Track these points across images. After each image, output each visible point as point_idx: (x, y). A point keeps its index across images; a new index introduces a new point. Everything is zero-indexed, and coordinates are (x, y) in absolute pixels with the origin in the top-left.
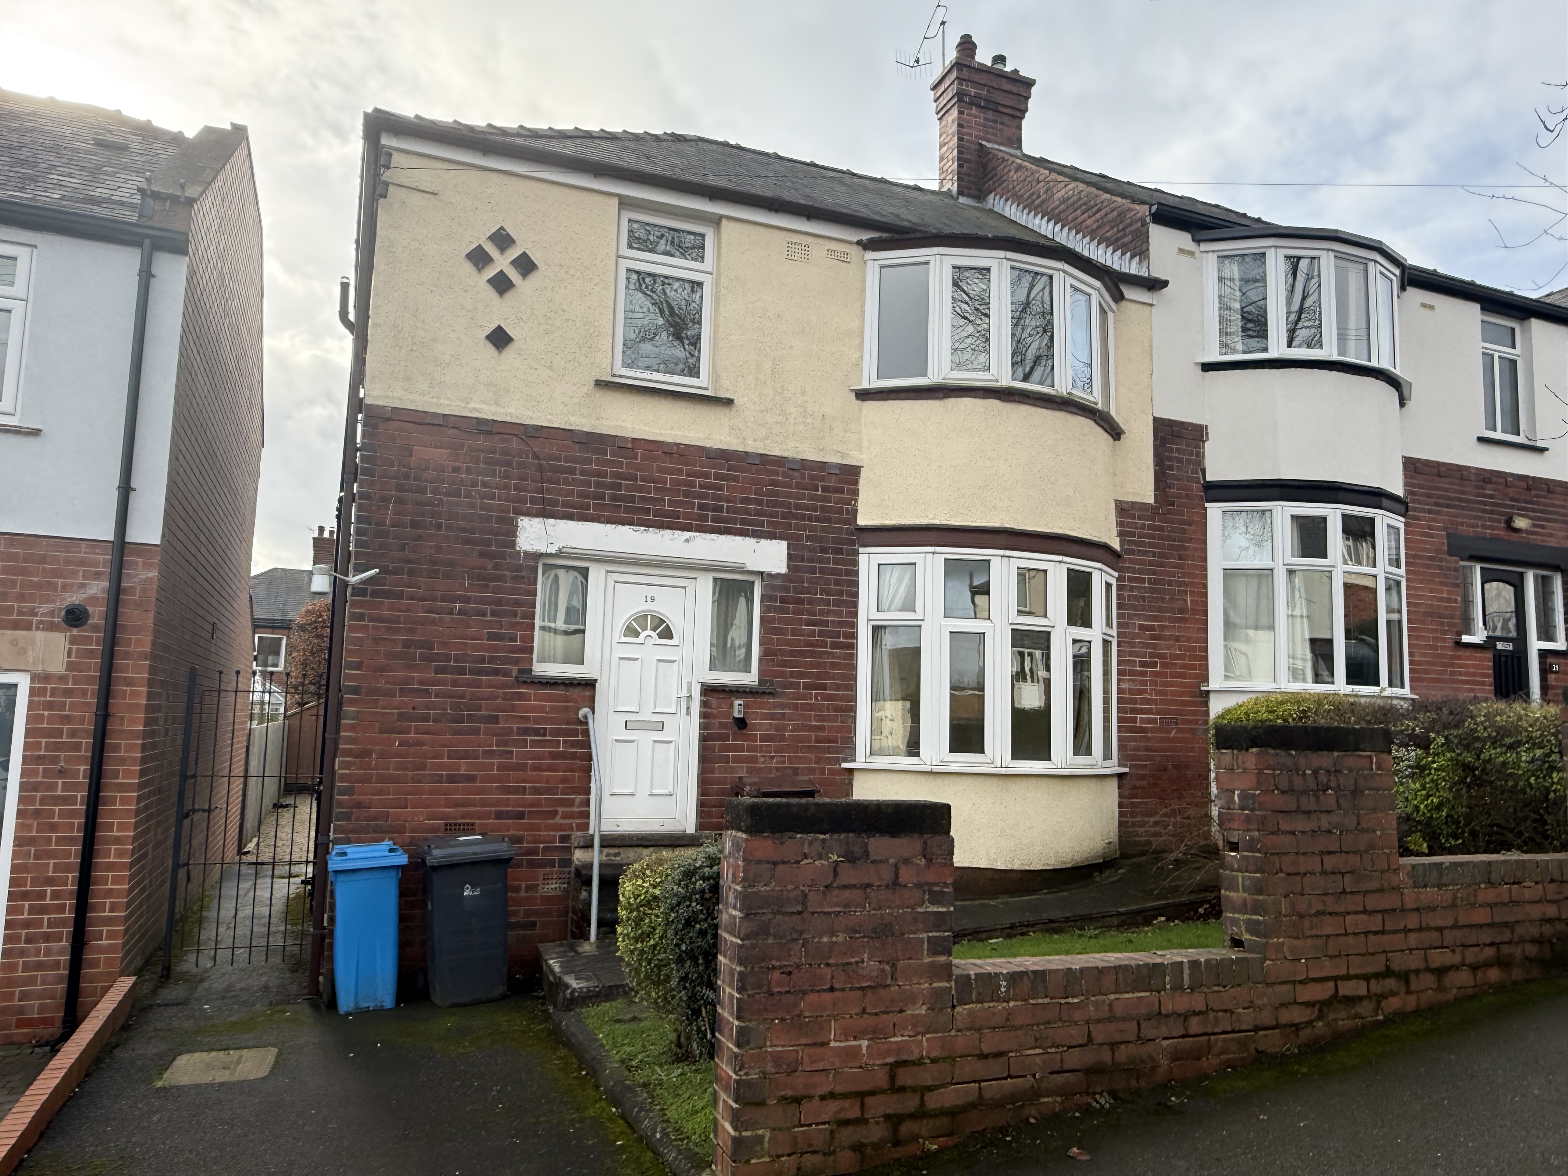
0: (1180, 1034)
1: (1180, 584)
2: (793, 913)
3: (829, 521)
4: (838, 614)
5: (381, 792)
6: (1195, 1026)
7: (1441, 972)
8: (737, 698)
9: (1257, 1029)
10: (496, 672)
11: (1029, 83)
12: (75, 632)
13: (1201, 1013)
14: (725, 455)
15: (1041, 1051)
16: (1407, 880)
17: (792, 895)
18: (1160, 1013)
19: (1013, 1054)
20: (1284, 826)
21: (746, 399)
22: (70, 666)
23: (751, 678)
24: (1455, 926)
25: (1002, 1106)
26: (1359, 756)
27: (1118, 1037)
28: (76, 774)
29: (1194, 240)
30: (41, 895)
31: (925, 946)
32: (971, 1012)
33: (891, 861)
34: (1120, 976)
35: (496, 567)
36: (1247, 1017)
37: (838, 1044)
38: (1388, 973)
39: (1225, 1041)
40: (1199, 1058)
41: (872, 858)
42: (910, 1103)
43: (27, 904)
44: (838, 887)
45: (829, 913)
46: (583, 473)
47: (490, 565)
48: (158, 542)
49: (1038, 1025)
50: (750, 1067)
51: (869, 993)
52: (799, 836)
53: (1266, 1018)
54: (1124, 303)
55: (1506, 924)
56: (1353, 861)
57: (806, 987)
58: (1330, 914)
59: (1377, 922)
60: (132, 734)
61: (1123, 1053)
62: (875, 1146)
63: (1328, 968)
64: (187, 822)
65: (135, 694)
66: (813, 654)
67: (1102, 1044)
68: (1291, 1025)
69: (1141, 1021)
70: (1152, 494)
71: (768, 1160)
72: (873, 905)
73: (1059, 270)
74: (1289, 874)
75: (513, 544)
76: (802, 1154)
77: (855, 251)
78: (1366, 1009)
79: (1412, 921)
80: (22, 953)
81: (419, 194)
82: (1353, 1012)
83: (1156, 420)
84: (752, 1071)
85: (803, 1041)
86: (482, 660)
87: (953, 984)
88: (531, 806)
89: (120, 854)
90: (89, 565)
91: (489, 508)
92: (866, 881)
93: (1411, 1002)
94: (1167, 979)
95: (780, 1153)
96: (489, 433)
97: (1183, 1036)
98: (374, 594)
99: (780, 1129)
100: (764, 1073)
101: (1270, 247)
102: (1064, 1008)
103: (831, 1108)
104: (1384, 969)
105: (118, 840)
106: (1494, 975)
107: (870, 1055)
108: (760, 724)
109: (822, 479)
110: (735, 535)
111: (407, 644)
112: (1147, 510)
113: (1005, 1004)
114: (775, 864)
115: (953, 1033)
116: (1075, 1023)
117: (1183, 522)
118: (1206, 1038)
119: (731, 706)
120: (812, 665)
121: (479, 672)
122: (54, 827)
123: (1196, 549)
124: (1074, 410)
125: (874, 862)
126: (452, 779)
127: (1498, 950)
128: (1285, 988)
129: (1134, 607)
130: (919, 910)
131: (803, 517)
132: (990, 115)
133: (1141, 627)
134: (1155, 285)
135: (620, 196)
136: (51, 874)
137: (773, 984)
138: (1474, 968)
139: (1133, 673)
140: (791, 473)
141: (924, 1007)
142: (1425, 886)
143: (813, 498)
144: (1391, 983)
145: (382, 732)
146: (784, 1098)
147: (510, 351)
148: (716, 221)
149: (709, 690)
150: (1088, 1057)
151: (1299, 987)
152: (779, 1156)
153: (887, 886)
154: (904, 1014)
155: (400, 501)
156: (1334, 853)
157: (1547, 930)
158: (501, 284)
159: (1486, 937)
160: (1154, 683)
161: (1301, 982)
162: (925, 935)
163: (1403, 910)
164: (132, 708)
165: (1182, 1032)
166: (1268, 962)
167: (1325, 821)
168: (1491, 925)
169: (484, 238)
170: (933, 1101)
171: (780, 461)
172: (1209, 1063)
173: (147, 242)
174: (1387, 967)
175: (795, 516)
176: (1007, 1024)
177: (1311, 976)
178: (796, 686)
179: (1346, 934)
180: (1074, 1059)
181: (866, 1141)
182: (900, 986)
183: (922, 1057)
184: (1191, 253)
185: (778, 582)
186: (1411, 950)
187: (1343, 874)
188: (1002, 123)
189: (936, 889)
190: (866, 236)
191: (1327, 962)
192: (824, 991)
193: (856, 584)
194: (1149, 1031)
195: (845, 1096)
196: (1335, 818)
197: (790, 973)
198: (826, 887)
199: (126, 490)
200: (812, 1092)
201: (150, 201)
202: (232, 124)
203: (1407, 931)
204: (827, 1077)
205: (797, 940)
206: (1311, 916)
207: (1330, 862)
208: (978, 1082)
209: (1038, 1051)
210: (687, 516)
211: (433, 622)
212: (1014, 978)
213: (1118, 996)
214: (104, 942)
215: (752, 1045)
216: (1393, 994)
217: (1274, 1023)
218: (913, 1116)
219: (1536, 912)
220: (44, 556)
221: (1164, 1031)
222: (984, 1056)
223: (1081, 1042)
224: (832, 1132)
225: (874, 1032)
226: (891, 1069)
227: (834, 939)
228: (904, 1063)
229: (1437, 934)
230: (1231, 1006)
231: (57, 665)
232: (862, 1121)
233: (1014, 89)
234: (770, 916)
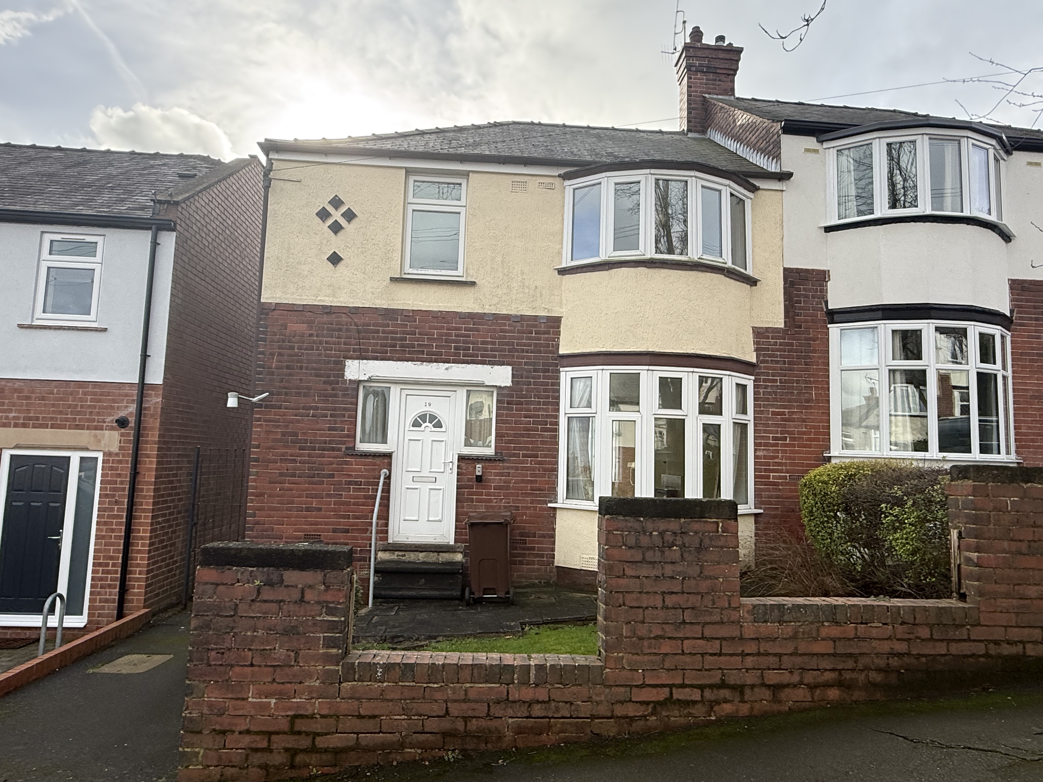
0: (524, 715)
1: (806, 382)
2: (227, 616)
3: (540, 352)
4: (546, 410)
5: (270, 516)
6: (537, 710)
7: (776, 688)
8: (479, 463)
9: (593, 717)
10: (333, 449)
11: (739, 51)
12: (123, 430)
13: (543, 702)
14: (471, 316)
15: (406, 717)
16: (746, 615)
17: (228, 604)
18: (508, 699)
19: (384, 718)
20: (629, 572)
21: (484, 281)
22: (121, 448)
23: (490, 451)
24: (795, 654)
25: (374, 751)
26: (706, 522)
27: (470, 713)
28: (122, 503)
29: (818, 141)
30: (107, 565)
31: (321, 642)
32: (352, 687)
33: (300, 586)
34: (475, 671)
35: (333, 389)
36: (585, 709)
37: (254, 700)
38: (723, 685)
39: (563, 723)
40: (541, 734)
41: (285, 583)
42: (305, 742)
43: (101, 569)
44: (260, 601)
45: (253, 617)
46: (384, 332)
47: (329, 388)
48: (161, 383)
49: (405, 700)
50: (192, 709)
51: (278, 670)
52: (234, 568)
53: (603, 710)
54: (760, 192)
55: (851, 655)
56: (694, 600)
57: (233, 662)
58: (669, 638)
59: (715, 646)
60: (148, 483)
61: (473, 725)
62: (278, 768)
63: (665, 679)
64: (194, 527)
65: (151, 462)
66: (529, 436)
67: (457, 717)
68: (626, 717)
69: (491, 704)
70: (783, 321)
71: (201, 767)
72: (285, 614)
73: (692, 177)
74: (631, 607)
75: (343, 375)
76: (225, 766)
77: (559, 180)
78: (699, 711)
79: (751, 648)
80: (99, 593)
81: (290, 183)
82: (686, 712)
83: (785, 269)
84: (193, 712)
85: (230, 696)
86: (325, 442)
87: (340, 667)
88: (352, 526)
89: (143, 545)
90: (130, 396)
91: (330, 356)
92: (281, 598)
93: (744, 709)
94: (515, 676)
95: (209, 764)
96: (329, 313)
97: (527, 717)
98: (266, 407)
99: (210, 750)
100: (202, 713)
101: (875, 138)
102: (428, 690)
103: (246, 740)
104: (719, 682)
105: (142, 538)
106: (833, 694)
107: (276, 708)
108: (494, 479)
109: (535, 326)
110: (478, 364)
111: (283, 434)
112: (779, 332)
113: (380, 684)
114: (217, 585)
115: (338, 700)
116: (436, 701)
117: (810, 339)
118: (548, 720)
119: (475, 468)
120: (528, 443)
121: (323, 450)
122: (113, 531)
123: (819, 358)
124: (703, 269)
125: (287, 586)
126: (308, 509)
127: (840, 674)
128: (622, 689)
129: (768, 400)
130: (318, 618)
131: (523, 351)
132: (711, 76)
133: (774, 413)
134: (785, 176)
135: (406, 168)
136: (111, 554)
137: (211, 658)
138: (812, 687)
139: (766, 445)
140: (514, 324)
141: (318, 681)
142: (766, 622)
143: (530, 338)
144: (725, 693)
145: (270, 483)
146: (214, 730)
147: (341, 265)
148: (466, 174)
149: (462, 458)
150: (446, 724)
151: (634, 690)
152: (209, 766)
153: (296, 602)
154: (302, 685)
155: (280, 354)
156: (676, 593)
157: (894, 662)
158: (336, 228)
159: (826, 664)
160: (784, 452)
161: (637, 686)
162: (321, 635)
163: (741, 638)
164: (149, 470)
165: (527, 714)
166: (608, 670)
167: (669, 570)
168: (834, 655)
169: (327, 203)
170: (321, 742)
171: (507, 317)
172: (548, 739)
173: (154, 227)
174: (723, 681)
175: (517, 351)
176: (382, 697)
177: (647, 683)
178: (517, 455)
179: (683, 653)
180: (432, 725)
181: (271, 763)
182: (301, 667)
183: (314, 714)
184: (816, 151)
185: (505, 392)
186: (747, 670)
187: (684, 610)
188: (720, 80)
189: (331, 605)
190: (562, 171)
191: (663, 674)
192: (246, 666)
193: (558, 391)
194: (496, 711)
195: (257, 733)
196: (679, 568)
197: (223, 653)
198: (253, 601)
199: (145, 356)
200: (234, 728)
201: (158, 205)
202: (249, 155)
203: (744, 655)
204: (246, 720)
205: (229, 633)
206: (650, 638)
207: (670, 600)
208: (358, 733)
209: (403, 717)
210: (448, 354)
211: (298, 422)
212: (388, 667)
213: (472, 685)
214: (136, 590)
215: (194, 696)
216: (726, 701)
217: (609, 714)
218: (305, 751)
219: (885, 647)
220: (109, 392)
221: (510, 712)
222: (360, 717)
223: (441, 714)
224: (247, 756)
225: (280, 695)
226: (291, 720)
227: (255, 634)
228: (302, 716)
229: (777, 659)
230: (571, 699)
231: (115, 448)
232: (268, 750)
233: (728, 56)
234: (212, 617)
